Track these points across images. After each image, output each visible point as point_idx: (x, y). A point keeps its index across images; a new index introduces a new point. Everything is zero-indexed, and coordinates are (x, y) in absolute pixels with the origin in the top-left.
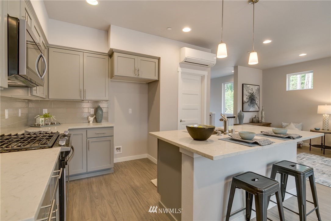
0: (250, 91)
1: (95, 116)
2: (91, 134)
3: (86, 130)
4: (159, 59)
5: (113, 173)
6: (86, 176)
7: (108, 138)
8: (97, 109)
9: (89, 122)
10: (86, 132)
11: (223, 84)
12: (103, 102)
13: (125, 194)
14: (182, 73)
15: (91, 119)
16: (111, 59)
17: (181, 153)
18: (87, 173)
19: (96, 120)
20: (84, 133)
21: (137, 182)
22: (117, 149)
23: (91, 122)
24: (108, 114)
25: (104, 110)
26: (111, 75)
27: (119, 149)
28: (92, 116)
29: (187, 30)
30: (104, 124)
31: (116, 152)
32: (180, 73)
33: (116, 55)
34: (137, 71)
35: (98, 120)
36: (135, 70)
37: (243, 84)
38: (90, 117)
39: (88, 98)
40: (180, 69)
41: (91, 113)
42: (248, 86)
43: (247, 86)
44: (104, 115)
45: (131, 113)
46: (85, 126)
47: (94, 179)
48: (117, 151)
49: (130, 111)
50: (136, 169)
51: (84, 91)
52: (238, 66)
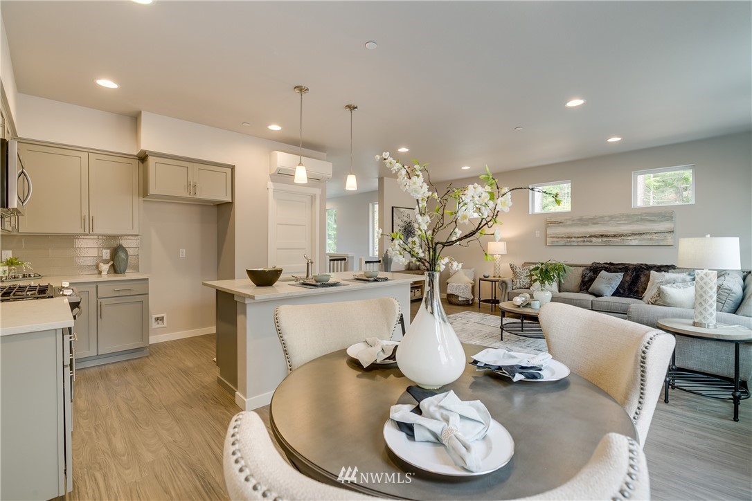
0: (405, 219)
1: (111, 263)
2: (103, 290)
3: (95, 286)
4: (233, 168)
5: (147, 357)
6: (96, 363)
7: (139, 298)
8: (117, 251)
9: (100, 273)
10: (95, 289)
11: (371, 205)
12: (129, 237)
13: (166, 376)
14: (275, 190)
15: (105, 268)
16: (144, 164)
17: (236, 301)
18: (98, 357)
19: (115, 269)
20: (92, 290)
21: (189, 363)
22: (157, 319)
23: (105, 273)
24: (138, 259)
25: (131, 252)
26: (144, 191)
27: (161, 319)
28: (106, 262)
29: (275, 128)
30: (130, 275)
31: (154, 325)
32: (271, 192)
33: (151, 160)
34: (192, 187)
35: (118, 268)
36: (189, 185)
37: (393, 208)
38: (102, 264)
39: (97, 231)
40: (270, 185)
41: (104, 258)
42: (402, 210)
43: (399, 211)
44: (131, 260)
45: (184, 256)
46: (95, 278)
47: (111, 367)
48: (156, 323)
49: (183, 253)
50: (192, 349)
51: (91, 219)
52: (385, 178)
